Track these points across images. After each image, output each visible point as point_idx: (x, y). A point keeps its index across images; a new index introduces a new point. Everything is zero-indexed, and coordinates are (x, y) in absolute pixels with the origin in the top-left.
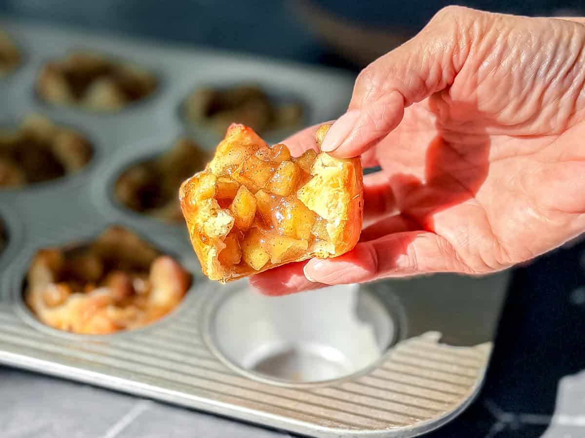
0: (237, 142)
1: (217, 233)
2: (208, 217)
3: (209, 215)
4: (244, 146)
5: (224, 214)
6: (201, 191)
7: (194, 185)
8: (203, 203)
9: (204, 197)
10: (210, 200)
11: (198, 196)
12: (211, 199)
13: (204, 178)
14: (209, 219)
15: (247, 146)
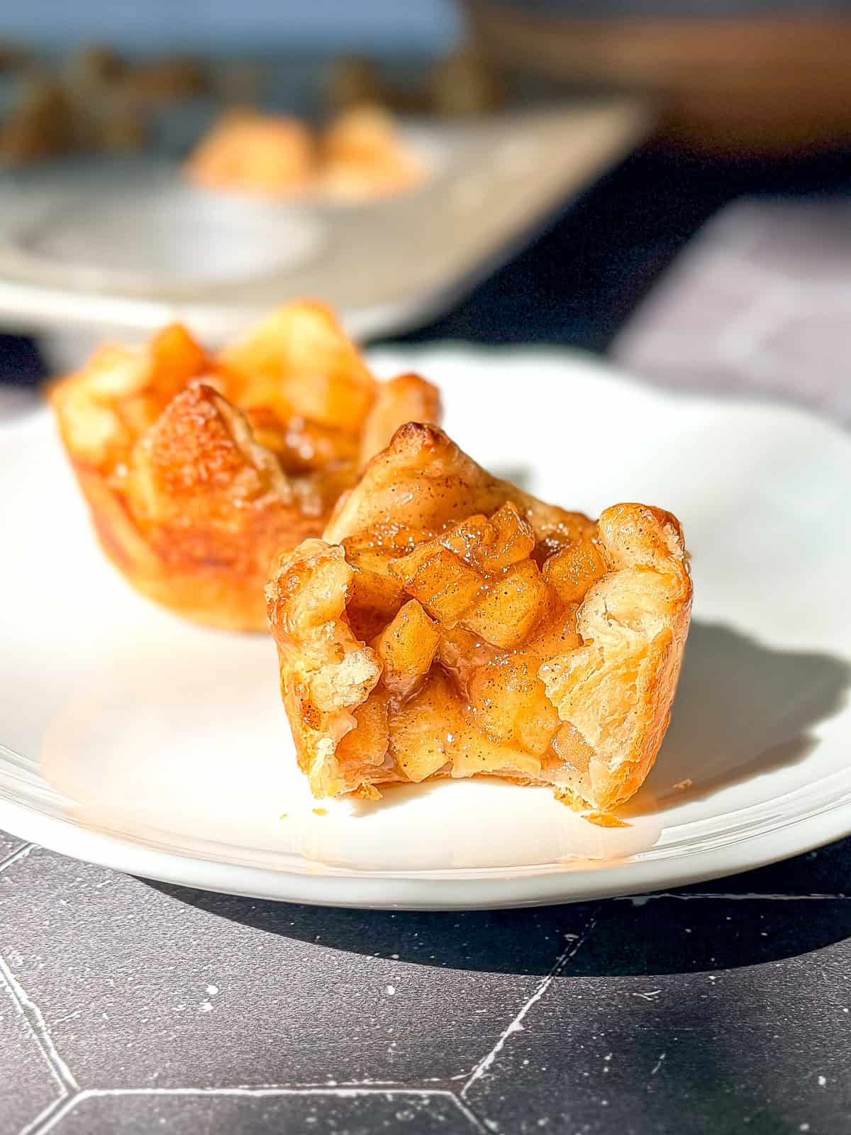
0: (412, 469)
1: (338, 701)
2: (322, 662)
3: (326, 659)
4: (427, 478)
5: (360, 656)
6: (313, 603)
7: (299, 584)
8: (314, 633)
9: (319, 620)
10: (330, 628)
11: (302, 616)
12: (333, 624)
13: (325, 570)
14: (324, 667)
15: (434, 479)
